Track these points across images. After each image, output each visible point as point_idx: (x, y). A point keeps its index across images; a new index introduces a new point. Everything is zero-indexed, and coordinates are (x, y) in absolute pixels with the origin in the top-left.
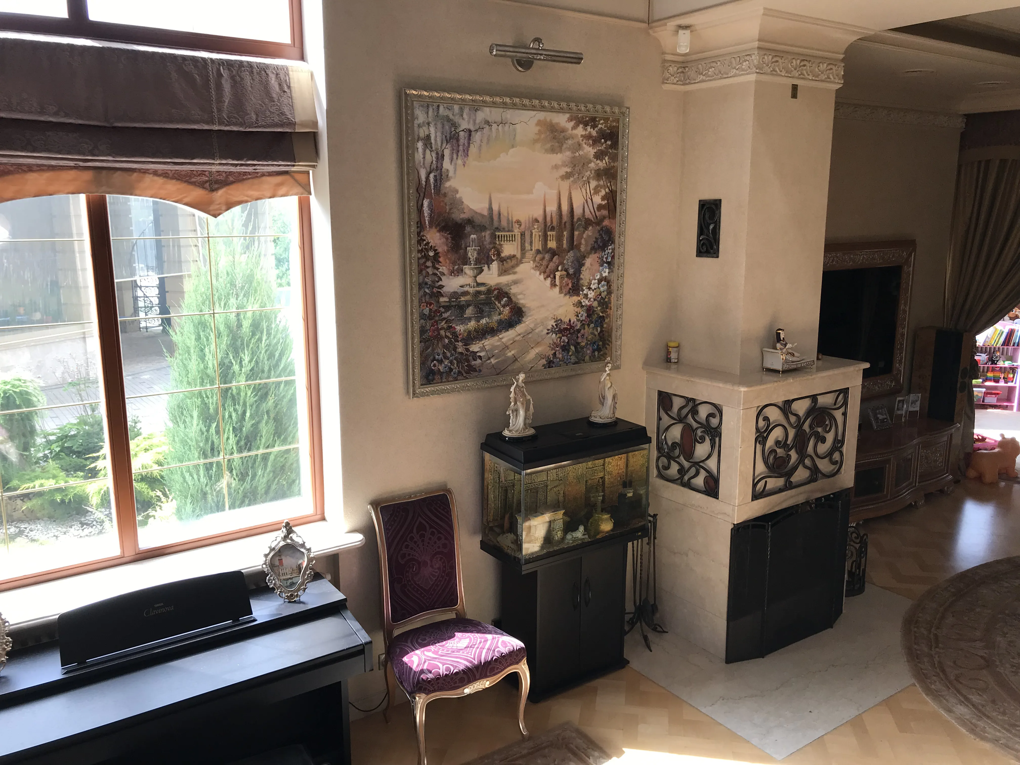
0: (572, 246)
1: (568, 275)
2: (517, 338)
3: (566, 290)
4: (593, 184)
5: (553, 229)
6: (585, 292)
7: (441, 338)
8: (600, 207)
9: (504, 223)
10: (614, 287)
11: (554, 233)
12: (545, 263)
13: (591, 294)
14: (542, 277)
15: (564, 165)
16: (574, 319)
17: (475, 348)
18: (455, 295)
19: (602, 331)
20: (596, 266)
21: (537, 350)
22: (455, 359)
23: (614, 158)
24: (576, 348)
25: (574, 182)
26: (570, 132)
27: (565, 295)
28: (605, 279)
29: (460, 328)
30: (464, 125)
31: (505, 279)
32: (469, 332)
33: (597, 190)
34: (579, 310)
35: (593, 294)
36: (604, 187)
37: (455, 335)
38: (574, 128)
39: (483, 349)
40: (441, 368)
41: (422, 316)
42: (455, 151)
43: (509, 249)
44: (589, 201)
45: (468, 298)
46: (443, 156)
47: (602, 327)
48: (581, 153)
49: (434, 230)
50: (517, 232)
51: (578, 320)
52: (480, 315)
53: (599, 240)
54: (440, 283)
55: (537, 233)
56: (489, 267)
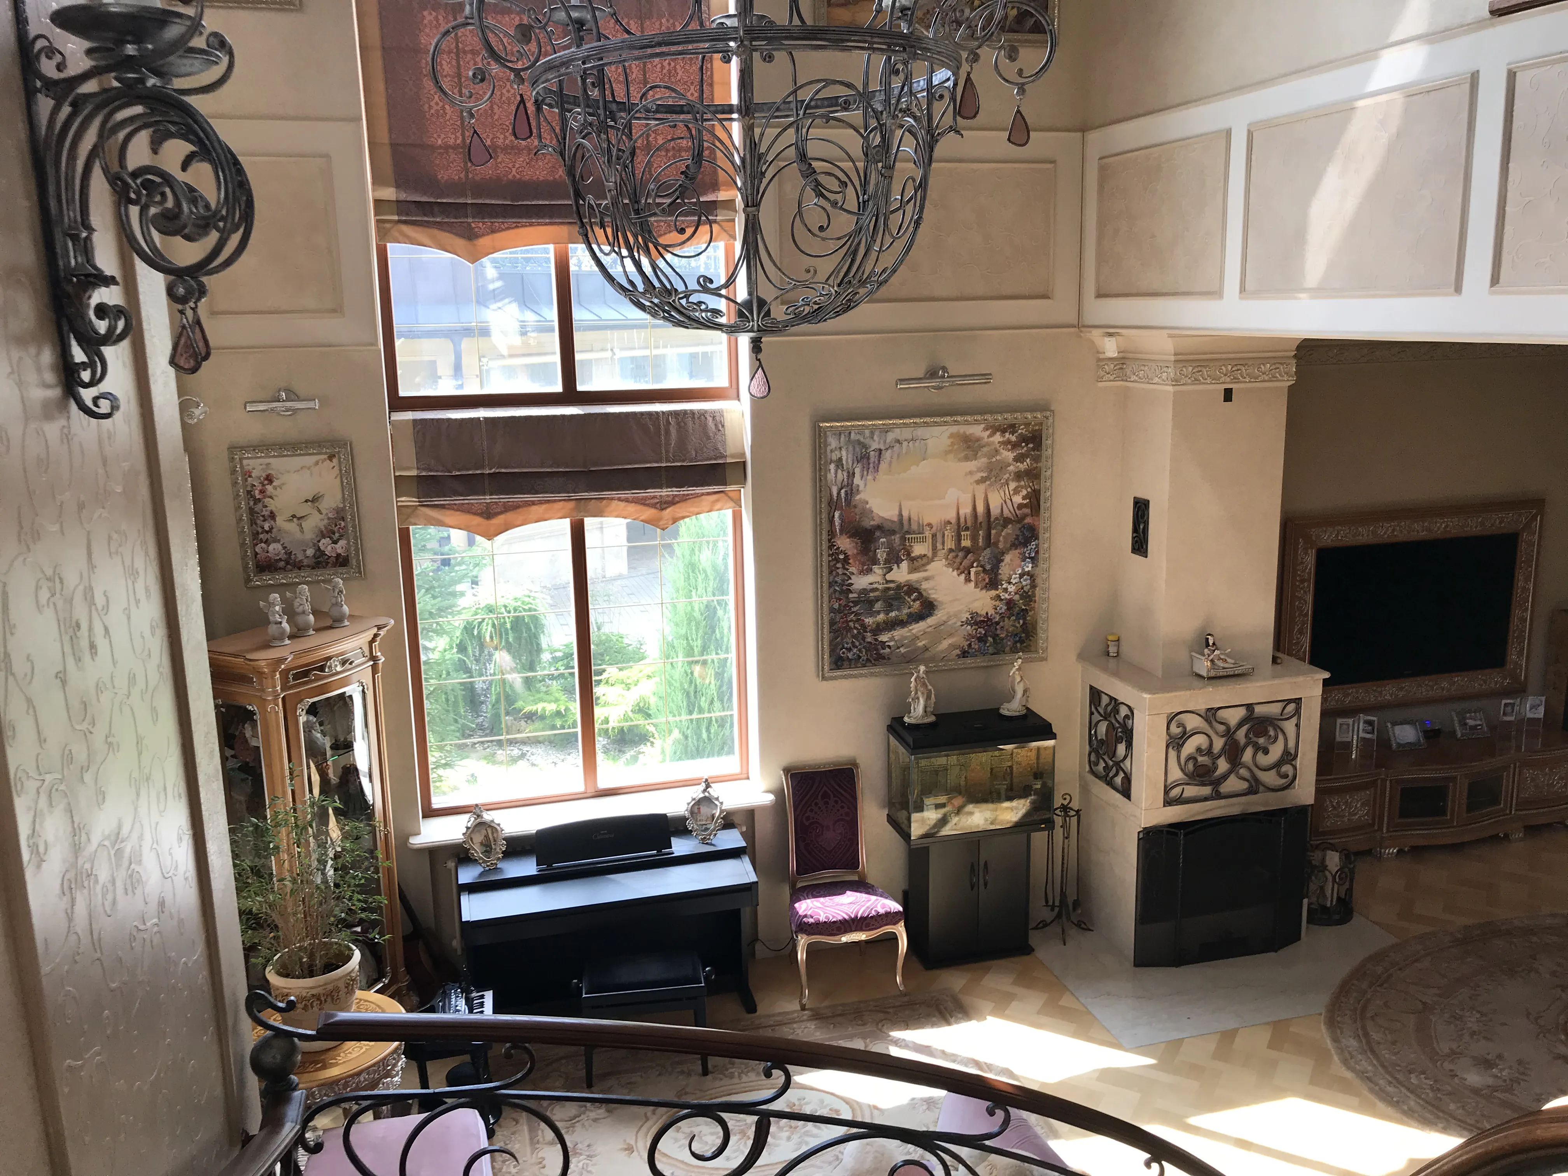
0: (989, 544)
1: (985, 571)
2: (929, 630)
3: (982, 585)
4: (1013, 485)
5: (967, 529)
6: (1004, 586)
7: (849, 629)
8: (1020, 506)
9: (914, 527)
10: (1038, 581)
11: (968, 533)
12: (958, 560)
13: (1011, 588)
14: (955, 573)
15: (980, 470)
16: (991, 612)
17: (884, 638)
18: (864, 591)
19: (1024, 623)
20: (1017, 561)
21: (950, 641)
22: (864, 647)
23: (1037, 459)
24: (994, 639)
25: (990, 485)
26: (986, 440)
27: (982, 589)
28: (1028, 573)
29: (869, 621)
30: (875, 446)
31: (915, 577)
32: (878, 624)
33: (1016, 491)
34: (998, 603)
35: (1014, 588)
36: (1026, 487)
37: (864, 627)
38: (990, 436)
39: (892, 639)
40: (850, 655)
41: (832, 610)
42: (866, 468)
43: (918, 549)
44: (1008, 502)
45: (877, 594)
46: (854, 474)
47: (1025, 619)
48: (998, 458)
49: (844, 536)
50: (928, 533)
51: (996, 613)
52: (889, 608)
53: (1020, 537)
54: (850, 581)
55: (949, 534)
56: (898, 566)
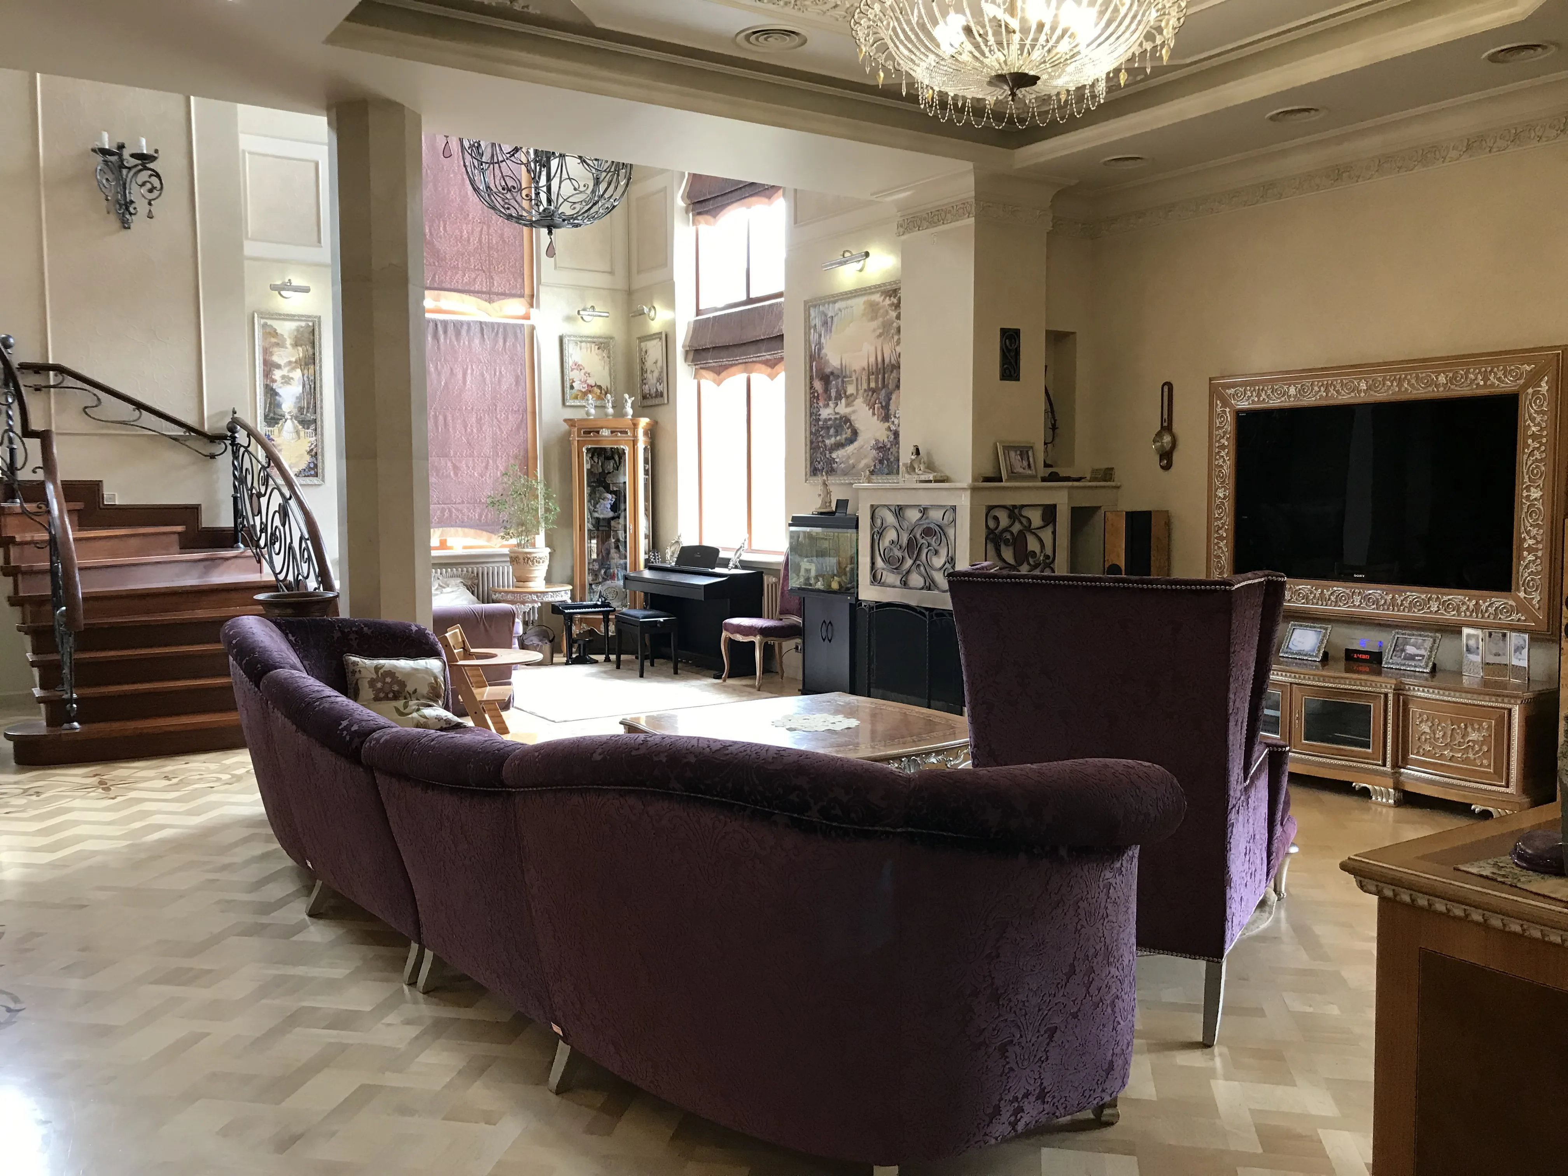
0: (884, 386)
1: (882, 406)
2: (855, 451)
3: (880, 418)
4: (896, 338)
5: (873, 374)
6: (893, 419)
7: (819, 448)
9: (848, 373)
11: (874, 376)
12: (869, 398)
13: (897, 421)
14: (868, 408)
15: (879, 328)
16: (886, 440)
17: (834, 455)
18: (826, 420)
21: (865, 461)
22: (826, 461)
24: (888, 462)
25: (885, 339)
26: (882, 304)
27: (881, 421)
29: (828, 442)
30: (830, 314)
31: (849, 410)
32: (832, 445)
33: (898, 343)
34: (889, 433)
37: (826, 446)
38: (884, 300)
39: (838, 457)
40: (819, 466)
41: (811, 433)
42: (826, 331)
43: (851, 390)
44: (894, 351)
45: (831, 422)
46: (821, 335)
48: (888, 317)
49: (817, 380)
50: (854, 378)
51: (889, 441)
52: (837, 433)
54: (819, 412)
55: (864, 378)
56: (841, 402)
